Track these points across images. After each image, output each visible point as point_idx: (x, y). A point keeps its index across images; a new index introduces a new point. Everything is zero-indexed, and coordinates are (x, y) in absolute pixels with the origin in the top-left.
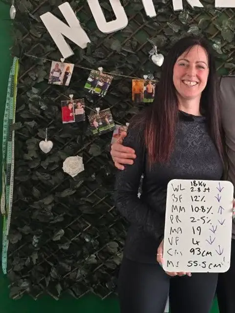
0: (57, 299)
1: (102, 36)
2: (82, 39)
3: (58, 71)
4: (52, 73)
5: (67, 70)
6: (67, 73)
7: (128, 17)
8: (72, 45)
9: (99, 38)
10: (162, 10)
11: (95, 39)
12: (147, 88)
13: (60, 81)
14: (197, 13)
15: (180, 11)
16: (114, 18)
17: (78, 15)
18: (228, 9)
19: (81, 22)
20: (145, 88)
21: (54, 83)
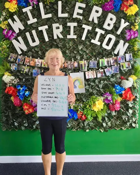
1: (31, 47)
2: (25, 48)
7: (39, 41)
8: (22, 50)
9: (30, 48)
10: (50, 39)
11: (29, 48)
12: (64, 65)
14: (61, 40)
15: (56, 39)
16: (35, 41)
17: (23, 41)
18: (71, 39)
19: (24, 42)
20: (63, 65)
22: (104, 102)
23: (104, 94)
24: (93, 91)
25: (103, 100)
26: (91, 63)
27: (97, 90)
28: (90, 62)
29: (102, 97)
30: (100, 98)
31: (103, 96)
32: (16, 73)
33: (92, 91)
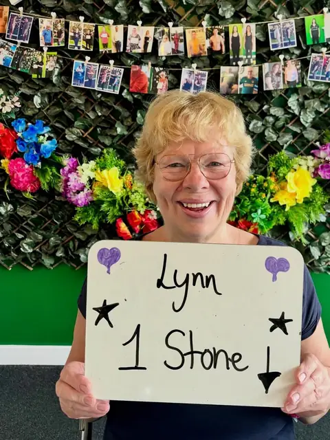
0: (32, 269)
3: (137, 37)
4: (130, 39)
5: (147, 34)
6: (147, 39)
12: (212, 44)
13: (139, 48)
21: (133, 51)
22: (315, 175)
23: (316, 148)
24: (278, 137)
25: (313, 170)
26: (272, 31)
27: (295, 134)
28: (270, 28)
29: (310, 157)
30: (302, 162)
31: (313, 155)
32: (6, 75)
33: (274, 137)
